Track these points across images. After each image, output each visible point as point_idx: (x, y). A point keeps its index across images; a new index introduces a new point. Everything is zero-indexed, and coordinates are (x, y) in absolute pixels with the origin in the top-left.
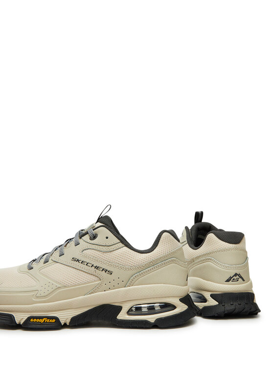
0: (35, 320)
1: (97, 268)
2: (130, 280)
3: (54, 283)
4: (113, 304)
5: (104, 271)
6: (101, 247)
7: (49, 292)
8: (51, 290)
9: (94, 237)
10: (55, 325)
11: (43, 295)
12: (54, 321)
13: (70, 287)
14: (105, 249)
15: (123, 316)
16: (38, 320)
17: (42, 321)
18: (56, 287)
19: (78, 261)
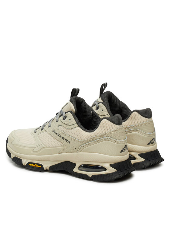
0: (31, 165)
1: (63, 138)
2: (79, 149)
3: (42, 144)
4: (71, 162)
5: (66, 141)
6: (66, 126)
7: (39, 149)
8: (40, 148)
9: (65, 118)
10: (40, 169)
11: (36, 150)
12: (40, 167)
13: (49, 148)
14: (68, 127)
15: (76, 170)
16: (32, 165)
17: (34, 166)
18: (43, 147)
19: (55, 132)
